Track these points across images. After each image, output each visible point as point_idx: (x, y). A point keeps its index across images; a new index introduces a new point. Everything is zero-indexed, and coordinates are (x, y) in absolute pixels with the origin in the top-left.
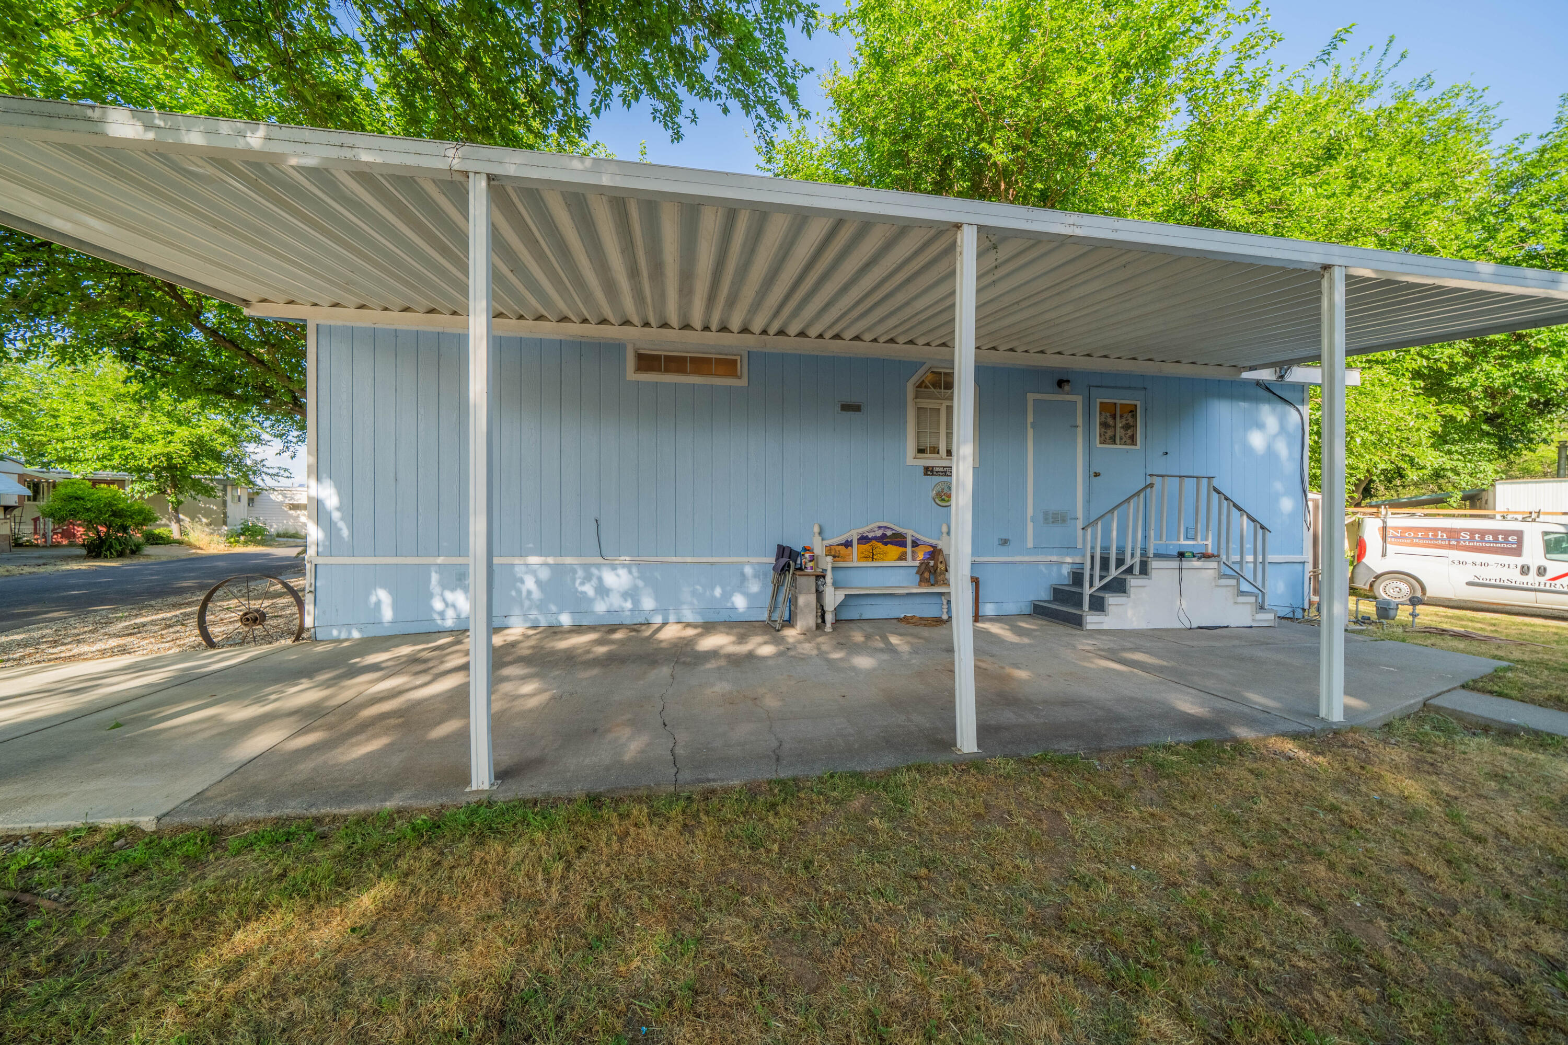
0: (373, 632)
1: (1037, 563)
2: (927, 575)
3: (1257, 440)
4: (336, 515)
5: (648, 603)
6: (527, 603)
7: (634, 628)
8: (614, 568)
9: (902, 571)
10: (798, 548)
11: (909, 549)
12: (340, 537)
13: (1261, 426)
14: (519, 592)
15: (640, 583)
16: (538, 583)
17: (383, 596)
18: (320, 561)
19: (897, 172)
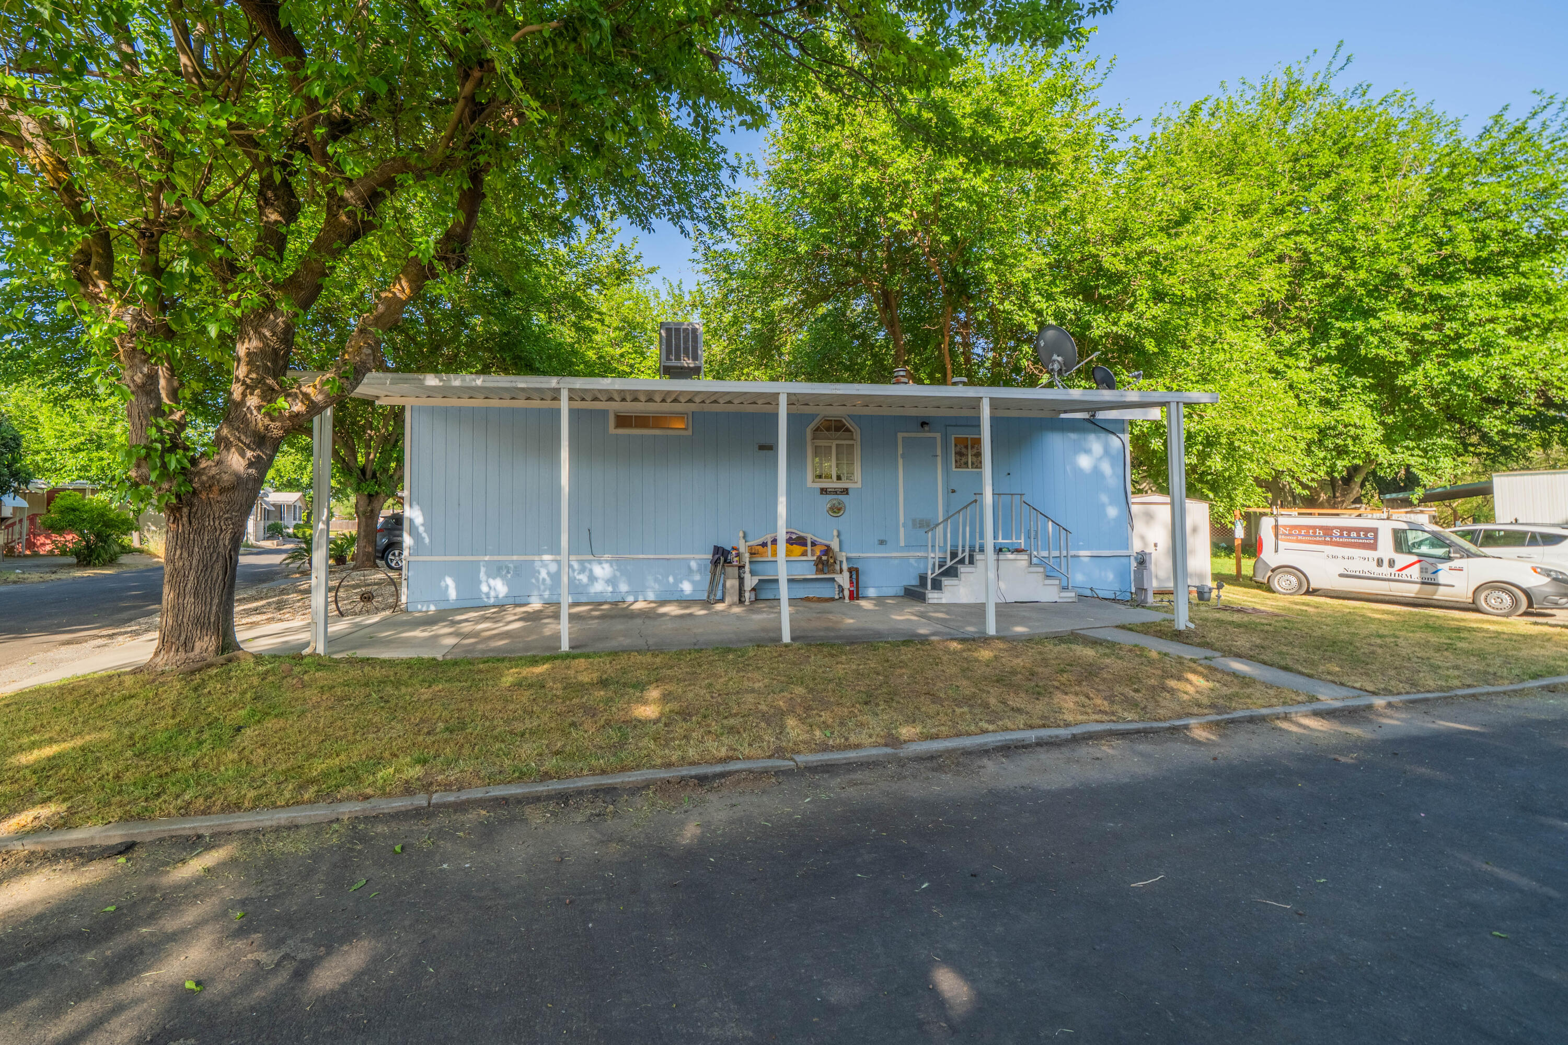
0: (443, 606)
1: (908, 558)
2: (820, 566)
3: (1084, 462)
4: (421, 529)
5: (623, 587)
6: (542, 587)
7: (616, 603)
8: (600, 563)
9: (805, 564)
10: (729, 548)
11: (809, 548)
12: (423, 542)
13: (1088, 451)
14: (537, 580)
15: (618, 574)
16: (549, 573)
17: (449, 581)
18: (412, 559)
19: (823, 231)
